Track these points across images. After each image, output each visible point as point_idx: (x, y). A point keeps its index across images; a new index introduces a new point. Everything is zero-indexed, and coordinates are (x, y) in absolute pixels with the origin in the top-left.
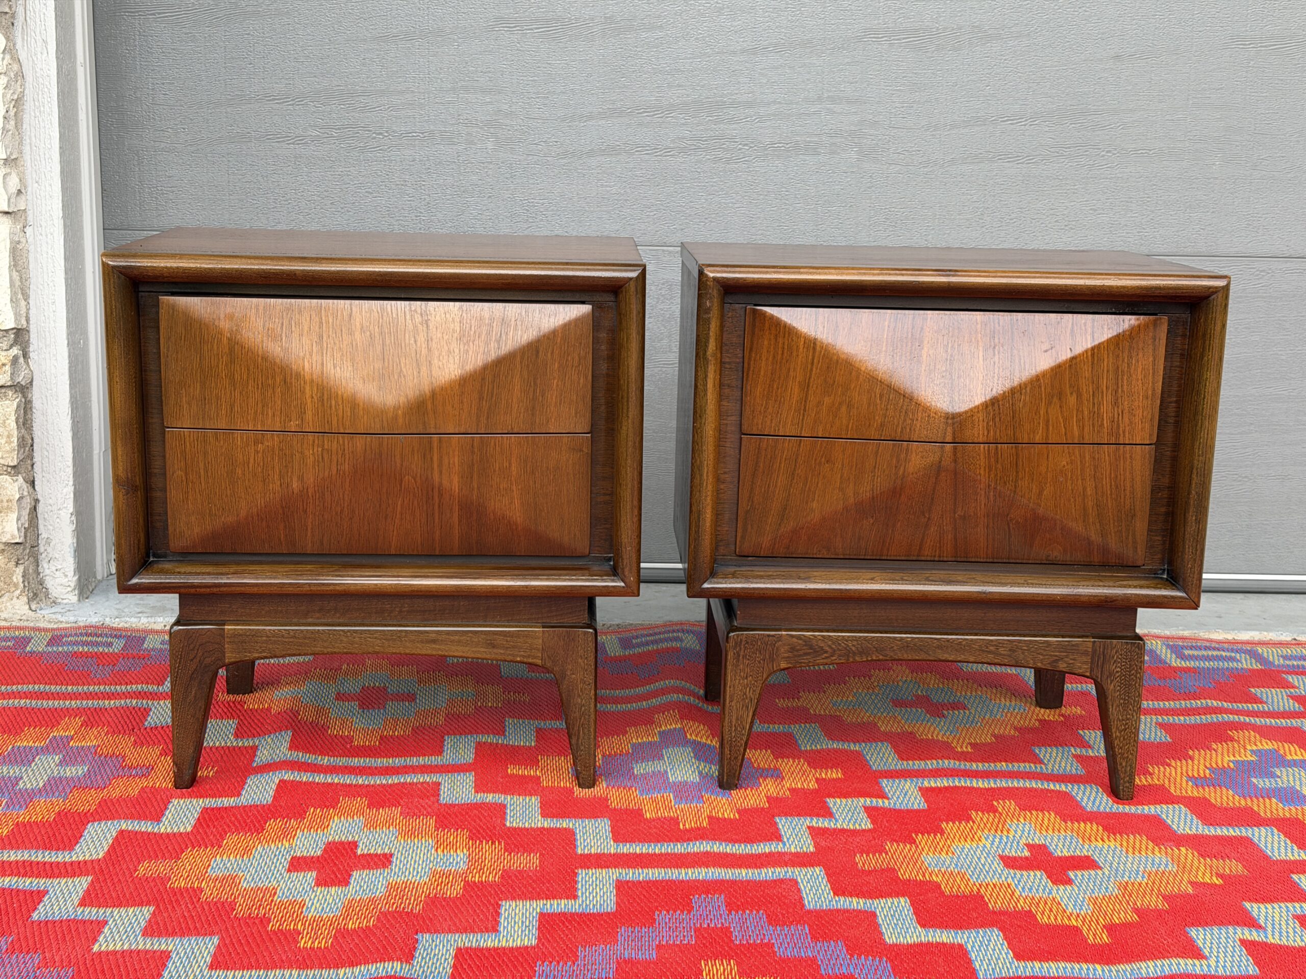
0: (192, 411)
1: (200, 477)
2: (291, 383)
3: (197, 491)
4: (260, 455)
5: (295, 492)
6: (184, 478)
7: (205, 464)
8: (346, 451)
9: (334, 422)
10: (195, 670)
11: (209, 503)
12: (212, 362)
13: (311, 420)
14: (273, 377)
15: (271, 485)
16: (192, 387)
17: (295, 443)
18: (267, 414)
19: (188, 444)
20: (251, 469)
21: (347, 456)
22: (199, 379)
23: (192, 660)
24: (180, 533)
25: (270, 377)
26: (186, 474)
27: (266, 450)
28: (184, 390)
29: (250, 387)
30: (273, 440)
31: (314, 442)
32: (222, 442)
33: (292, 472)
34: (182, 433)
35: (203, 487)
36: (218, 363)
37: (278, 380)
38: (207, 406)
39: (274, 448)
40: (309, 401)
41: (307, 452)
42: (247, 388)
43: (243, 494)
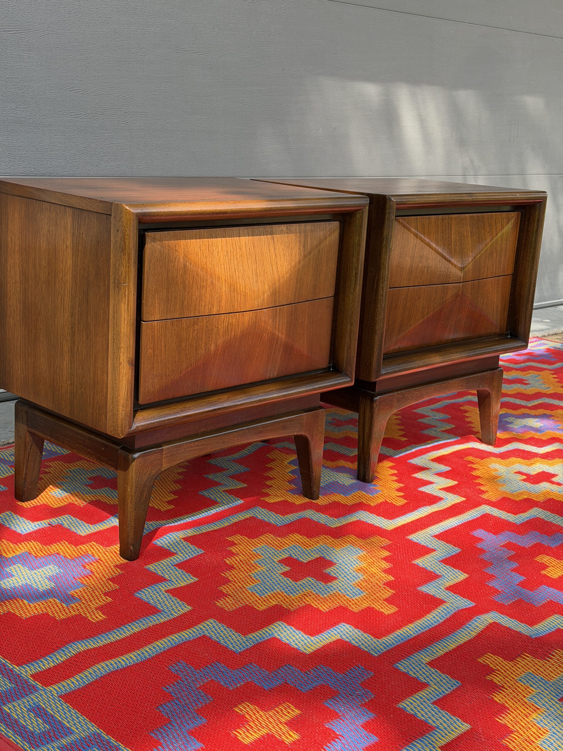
0: (161, 308)
1: (161, 352)
2: (215, 283)
3: (159, 361)
4: (196, 332)
5: (212, 353)
6: (152, 354)
7: (165, 342)
8: (240, 323)
9: (236, 306)
10: (147, 480)
11: (165, 368)
12: (174, 275)
13: (224, 306)
14: (206, 281)
15: (200, 351)
16: (162, 292)
17: (214, 322)
18: (202, 305)
19: (156, 331)
20: (190, 342)
21: (240, 326)
22: (166, 287)
23: (145, 474)
24: (148, 390)
25: (205, 280)
26: (154, 351)
27: (199, 329)
28: (157, 295)
29: (193, 289)
30: (203, 321)
31: (224, 320)
32: (175, 327)
33: (212, 341)
34: (153, 324)
35: (163, 358)
36: (177, 274)
37: (209, 282)
38: (169, 304)
39: (203, 327)
40: (224, 294)
41: (220, 326)
42: (192, 289)
43: (184, 359)
